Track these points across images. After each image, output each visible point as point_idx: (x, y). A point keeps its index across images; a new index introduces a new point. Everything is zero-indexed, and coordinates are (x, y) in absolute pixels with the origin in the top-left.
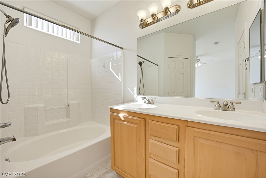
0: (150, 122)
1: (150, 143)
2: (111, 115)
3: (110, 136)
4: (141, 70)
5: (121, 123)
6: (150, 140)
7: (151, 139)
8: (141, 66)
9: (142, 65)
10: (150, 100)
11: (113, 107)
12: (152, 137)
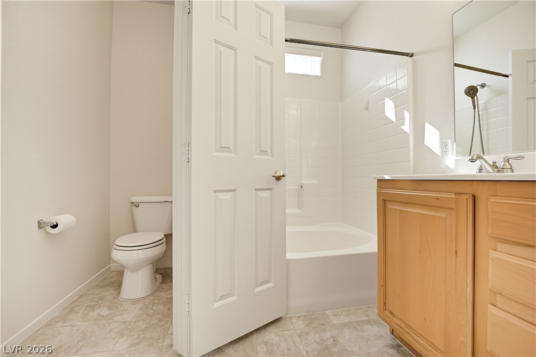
0: (492, 200)
1: (490, 260)
2: (378, 193)
3: (375, 250)
4: (475, 108)
5: (401, 211)
6: (493, 254)
7: (496, 251)
8: (473, 98)
9: (476, 95)
10: (500, 164)
11: (384, 177)
12: (500, 246)
